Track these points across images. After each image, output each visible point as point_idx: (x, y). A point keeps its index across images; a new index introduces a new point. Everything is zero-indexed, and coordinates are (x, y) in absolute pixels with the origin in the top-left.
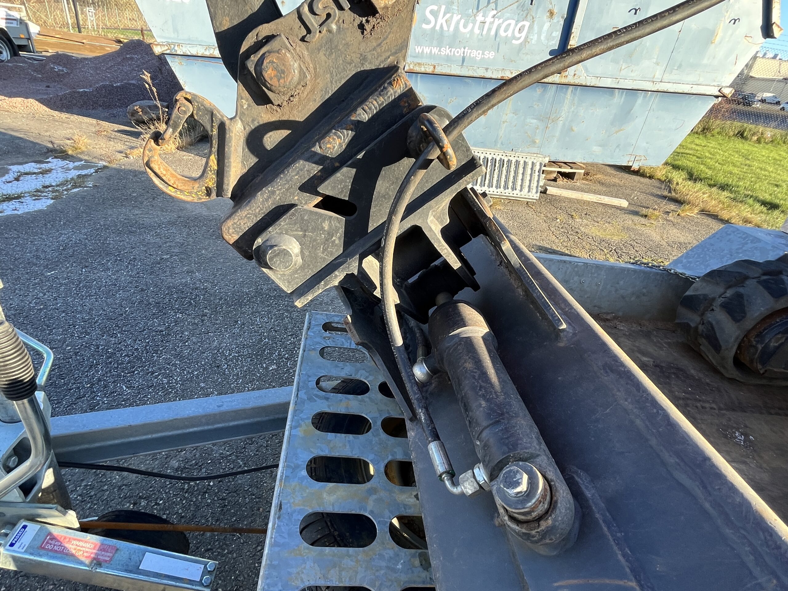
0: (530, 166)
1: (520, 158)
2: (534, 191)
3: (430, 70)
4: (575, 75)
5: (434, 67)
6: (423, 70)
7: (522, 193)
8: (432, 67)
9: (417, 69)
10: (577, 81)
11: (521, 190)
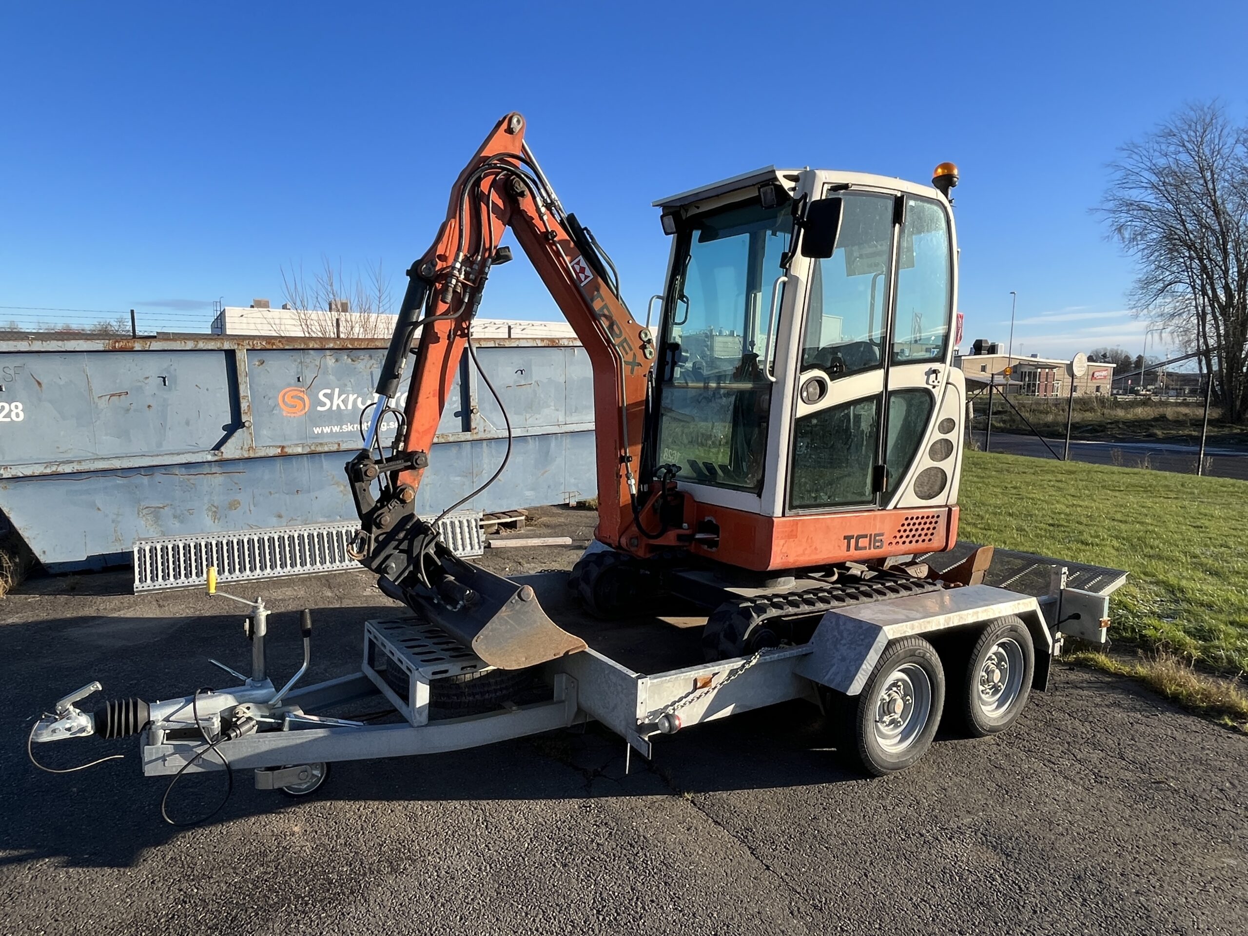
0: (466, 524)
1: (454, 518)
2: (477, 547)
3: (335, 448)
4: (485, 430)
5: (339, 445)
6: (326, 449)
7: (465, 551)
8: (337, 445)
9: (319, 449)
10: (489, 436)
11: (464, 550)
